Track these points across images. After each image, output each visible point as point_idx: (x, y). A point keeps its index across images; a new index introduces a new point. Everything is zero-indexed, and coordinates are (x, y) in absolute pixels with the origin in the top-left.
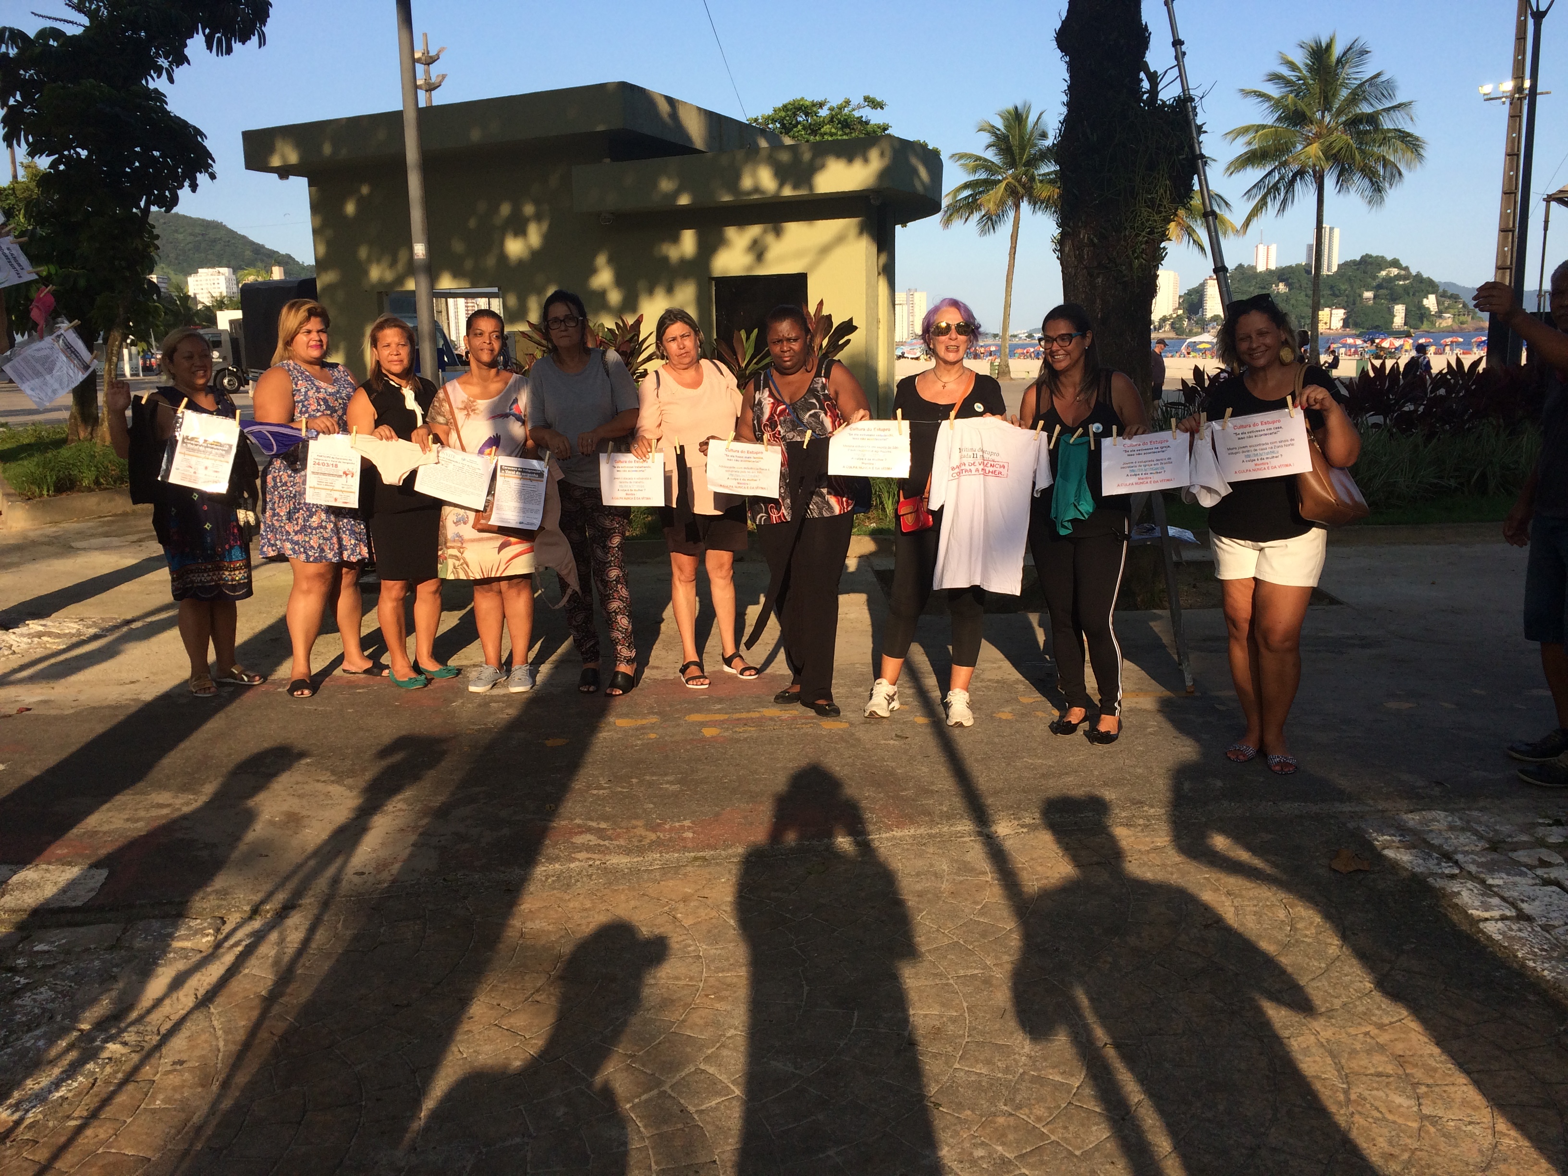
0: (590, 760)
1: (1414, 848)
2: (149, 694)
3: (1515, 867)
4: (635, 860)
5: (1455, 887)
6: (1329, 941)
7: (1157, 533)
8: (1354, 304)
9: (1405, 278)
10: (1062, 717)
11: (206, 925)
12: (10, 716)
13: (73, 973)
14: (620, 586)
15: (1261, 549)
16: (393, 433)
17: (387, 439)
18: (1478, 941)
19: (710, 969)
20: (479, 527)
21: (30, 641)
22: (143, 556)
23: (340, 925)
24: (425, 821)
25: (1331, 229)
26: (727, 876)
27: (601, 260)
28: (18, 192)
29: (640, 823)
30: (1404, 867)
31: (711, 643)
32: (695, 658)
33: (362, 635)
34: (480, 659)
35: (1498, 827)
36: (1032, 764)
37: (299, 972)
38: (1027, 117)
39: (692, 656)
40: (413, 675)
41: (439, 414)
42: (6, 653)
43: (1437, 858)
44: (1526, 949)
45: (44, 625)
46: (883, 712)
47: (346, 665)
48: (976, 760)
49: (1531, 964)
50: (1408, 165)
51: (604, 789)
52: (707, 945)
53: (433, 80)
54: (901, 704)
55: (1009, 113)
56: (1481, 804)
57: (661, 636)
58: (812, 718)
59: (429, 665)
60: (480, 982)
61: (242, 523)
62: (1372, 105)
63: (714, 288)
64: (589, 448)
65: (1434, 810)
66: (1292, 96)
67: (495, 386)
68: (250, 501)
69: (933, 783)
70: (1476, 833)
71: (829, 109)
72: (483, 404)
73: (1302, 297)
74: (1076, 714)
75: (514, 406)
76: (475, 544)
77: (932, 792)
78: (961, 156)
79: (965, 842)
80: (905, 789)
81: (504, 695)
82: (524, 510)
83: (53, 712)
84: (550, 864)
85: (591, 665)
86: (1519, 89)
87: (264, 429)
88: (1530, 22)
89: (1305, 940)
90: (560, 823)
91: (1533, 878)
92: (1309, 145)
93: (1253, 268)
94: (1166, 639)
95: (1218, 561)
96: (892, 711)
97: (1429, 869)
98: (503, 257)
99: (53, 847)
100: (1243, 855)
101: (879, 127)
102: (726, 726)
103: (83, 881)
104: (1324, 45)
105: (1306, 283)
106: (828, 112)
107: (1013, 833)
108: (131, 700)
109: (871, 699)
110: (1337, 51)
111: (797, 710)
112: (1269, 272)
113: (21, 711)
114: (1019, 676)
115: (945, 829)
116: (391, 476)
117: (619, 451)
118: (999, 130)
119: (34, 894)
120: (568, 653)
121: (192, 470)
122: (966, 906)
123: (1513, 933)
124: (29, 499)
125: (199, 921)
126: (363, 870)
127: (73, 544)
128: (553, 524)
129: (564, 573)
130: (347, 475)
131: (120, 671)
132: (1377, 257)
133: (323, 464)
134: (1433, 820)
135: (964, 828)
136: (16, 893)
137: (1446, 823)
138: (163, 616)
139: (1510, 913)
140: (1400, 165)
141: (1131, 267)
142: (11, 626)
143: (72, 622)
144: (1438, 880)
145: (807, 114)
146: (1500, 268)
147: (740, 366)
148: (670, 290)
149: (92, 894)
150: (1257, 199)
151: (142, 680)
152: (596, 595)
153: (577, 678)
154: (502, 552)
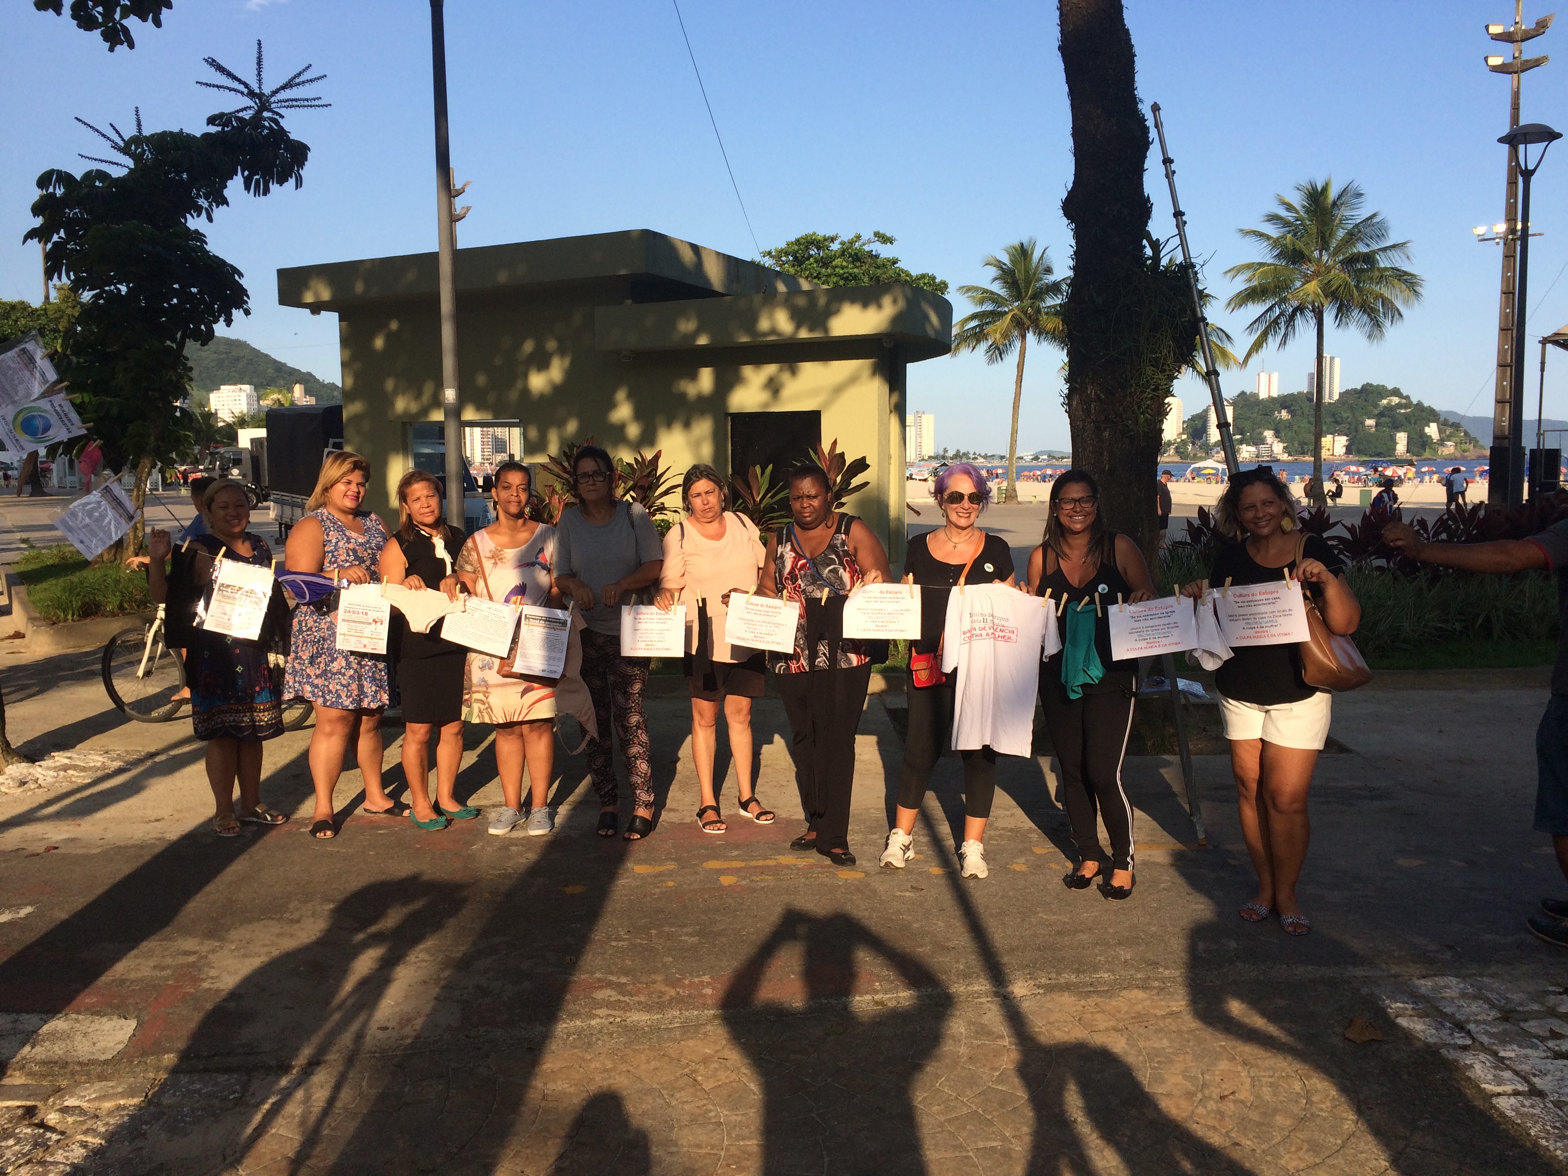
0: (609, 909)
1: (1427, 1016)
2: (173, 834)
3: (1526, 1039)
4: (655, 1017)
5: (1468, 1059)
6: (1344, 1115)
7: (1167, 687)
8: (1357, 431)
9: (1406, 406)
10: (1076, 870)
11: (233, 1081)
12: (38, 855)
14: (640, 731)
15: (1267, 712)
16: (422, 583)
17: (417, 588)
18: (1490, 1118)
19: (731, 1137)
20: (503, 672)
21: (55, 774)
23: (364, 1084)
24: (447, 973)
25: (1332, 359)
27: (621, 395)
28: (49, 313)
29: (660, 978)
30: (1417, 1037)
31: (727, 784)
32: (712, 803)
33: (383, 771)
34: (499, 799)
35: (1509, 995)
36: (1047, 920)
37: (326, 1132)
38: (1032, 253)
39: (710, 801)
40: (434, 816)
41: (467, 562)
42: (32, 787)
43: (1450, 1028)
44: (1539, 1126)
45: (70, 758)
46: (899, 863)
47: (366, 805)
48: (991, 915)
49: (1544, 1142)
50: (1406, 302)
51: (624, 940)
52: (728, 1110)
53: (458, 212)
54: (916, 853)
55: (1015, 248)
56: (1493, 969)
57: (678, 777)
58: (828, 866)
59: (449, 805)
60: (504, 1148)
61: (272, 666)
62: (1368, 245)
63: (730, 424)
64: (612, 600)
65: (1446, 976)
66: (1289, 236)
67: (522, 536)
68: (281, 644)
69: (948, 940)
70: (1487, 1000)
71: (841, 243)
72: (511, 554)
73: (1304, 424)
74: (1090, 868)
75: (540, 555)
76: (500, 689)
78: (969, 289)
79: (982, 1003)
81: (523, 838)
82: (549, 659)
83: (79, 851)
84: (571, 1021)
85: (610, 809)
86: (1512, 230)
87: (298, 578)
88: (1520, 179)
89: (1320, 1114)
90: (581, 977)
91: (1544, 1051)
92: (1307, 282)
93: (1256, 395)
94: (1176, 788)
95: (1226, 721)
96: (907, 860)
97: (1441, 1038)
98: (526, 391)
99: (82, 995)
100: (1259, 1022)
101: (888, 261)
102: (743, 874)
103: (111, 1032)
104: (1319, 189)
105: (1309, 410)
106: (840, 246)
107: (1029, 993)
108: (155, 839)
109: (886, 848)
110: (1333, 194)
111: (813, 858)
112: (1272, 400)
113: (48, 849)
114: (1032, 825)
115: (962, 989)
116: (419, 624)
117: (642, 603)
118: (1005, 264)
119: (64, 1045)
120: (587, 794)
121: (226, 617)
122: (984, 1073)
123: (1526, 1110)
124: (54, 624)
125: (226, 1076)
126: (387, 1024)
128: (575, 672)
129: (583, 719)
130: (376, 622)
131: (145, 808)
132: (1378, 386)
133: (354, 612)
134: (1445, 987)
135: (980, 988)
136: (47, 1043)
137: (1458, 990)
138: (186, 749)
139: (1523, 1087)
140: (1398, 304)
141: (1137, 421)
142: (37, 758)
143: (97, 755)
144: (1451, 1051)
145: (819, 248)
146: (1499, 402)
147: (754, 500)
148: (687, 425)
149: (121, 1046)
150: (1259, 333)
151: (166, 817)
152: (615, 740)
153: (596, 821)
154: (525, 697)
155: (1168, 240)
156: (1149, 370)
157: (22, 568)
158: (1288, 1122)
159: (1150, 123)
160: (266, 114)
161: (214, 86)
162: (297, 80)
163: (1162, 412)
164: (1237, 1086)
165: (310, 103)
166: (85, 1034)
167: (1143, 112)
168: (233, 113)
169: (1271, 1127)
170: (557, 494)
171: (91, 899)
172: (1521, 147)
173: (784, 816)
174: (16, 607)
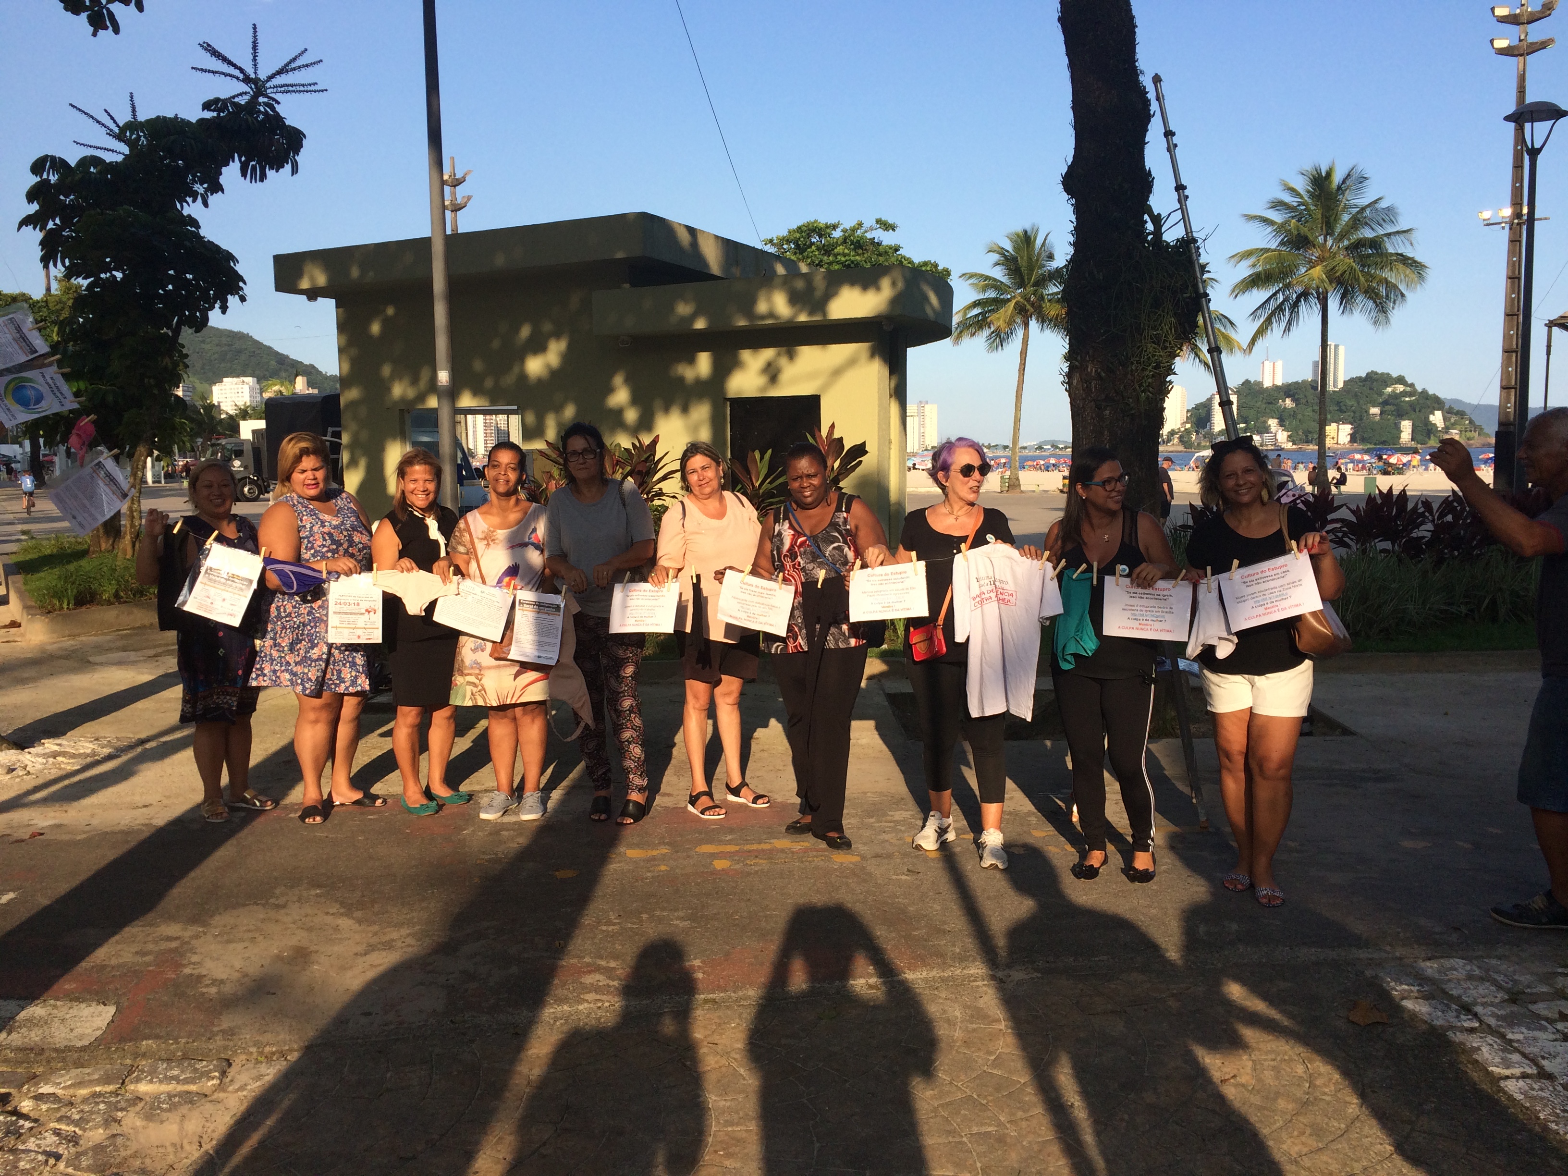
0: (600, 894)
1: (1433, 998)
2: (161, 819)
3: (1535, 1021)
5: (1474, 1041)
6: (1348, 1099)
7: (1168, 666)
8: (1361, 419)
9: (1410, 394)
11: (211, 1067)
12: (22, 841)
13: (77, 1117)
14: (633, 716)
15: (1256, 682)
16: (414, 565)
17: (408, 570)
18: (1497, 1102)
20: (496, 655)
21: (44, 761)
22: (161, 672)
23: (346, 1069)
25: (1336, 346)
26: (737, 1021)
27: (618, 380)
28: (51, 305)
30: (1422, 1020)
32: (705, 789)
34: (491, 784)
35: (1516, 977)
38: (1035, 239)
39: (702, 786)
40: (425, 801)
41: (460, 543)
42: (21, 773)
43: (1456, 1010)
44: (1548, 1110)
45: (60, 745)
48: (989, 898)
49: (1553, 1126)
50: (1411, 287)
51: (614, 924)
52: (716, 1096)
53: (459, 201)
55: (1018, 235)
56: (1500, 951)
57: (673, 761)
58: (823, 850)
59: (441, 790)
60: (486, 1134)
62: (1373, 229)
63: (729, 409)
64: (606, 580)
65: (1452, 957)
66: (1293, 221)
67: (514, 516)
69: (945, 923)
70: (1495, 983)
71: (842, 231)
72: (502, 534)
73: (1309, 412)
75: (533, 536)
76: (491, 671)
77: (945, 932)
78: (972, 276)
79: (978, 987)
80: (917, 929)
81: (515, 823)
82: (540, 644)
83: (65, 837)
84: (559, 1006)
85: (603, 793)
86: (1518, 215)
88: (1526, 158)
89: (1323, 1097)
90: (569, 962)
91: (1554, 1033)
92: (1312, 267)
93: (1260, 384)
95: (1211, 694)
97: (1448, 1021)
98: (523, 377)
99: (61, 981)
100: (1260, 1006)
101: (890, 248)
102: (736, 858)
103: (90, 1019)
104: (1324, 174)
105: (1313, 398)
106: (842, 234)
107: (1027, 977)
108: (142, 824)
110: (1337, 178)
111: (808, 842)
112: (1276, 388)
113: (33, 836)
114: (1032, 808)
115: (958, 972)
117: (635, 580)
118: (1008, 251)
119: (41, 1031)
120: (580, 779)
121: (210, 601)
122: (979, 1057)
123: (1535, 1093)
124: (49, 612)
125: (205, 1063)
126: (370, 1010)
127: (91, 659)
129: (578, 706)
130: (369, 612)
131: (133, 794)
132: (1382, 374)
133: (345, 604)
134: (1452, 968)
135: (976, 971)
136: (24, 1030)
137: (1464, 973)
138: (178, 735)
139: (1531, 1070)
140: (1402, 287)
141: (1138, 400)
142: (27, 745)
143: (87, 741)
144: (1458, 1034)
145: (820, 236)
146: (1504, 388)
147: (753, 486)
148: (685, 410)
149: (99, 1033)
150: (1262, 320)
151: (154, 803)
152: (609, 726)
153: (589, 806)
154: (518, 679)
155: (1169, 215)
156: (1150, 347)
157: (20, 558)
158: (1290, 1107)
159: (1151, 95)
160: (261, 99)
161: (209, 71)
162: (293, 65)
163: (1163, 390)
164: (1238, 1070)
165: (306, 88)
166: (63, 1020)
167: (1144, 84)
168: (229, 99)
169: (1273, 1111)
170: (554, 479)
171: (74, 885)
172: (1528, 126)
173: (779, 800)
174: (13, 597)
